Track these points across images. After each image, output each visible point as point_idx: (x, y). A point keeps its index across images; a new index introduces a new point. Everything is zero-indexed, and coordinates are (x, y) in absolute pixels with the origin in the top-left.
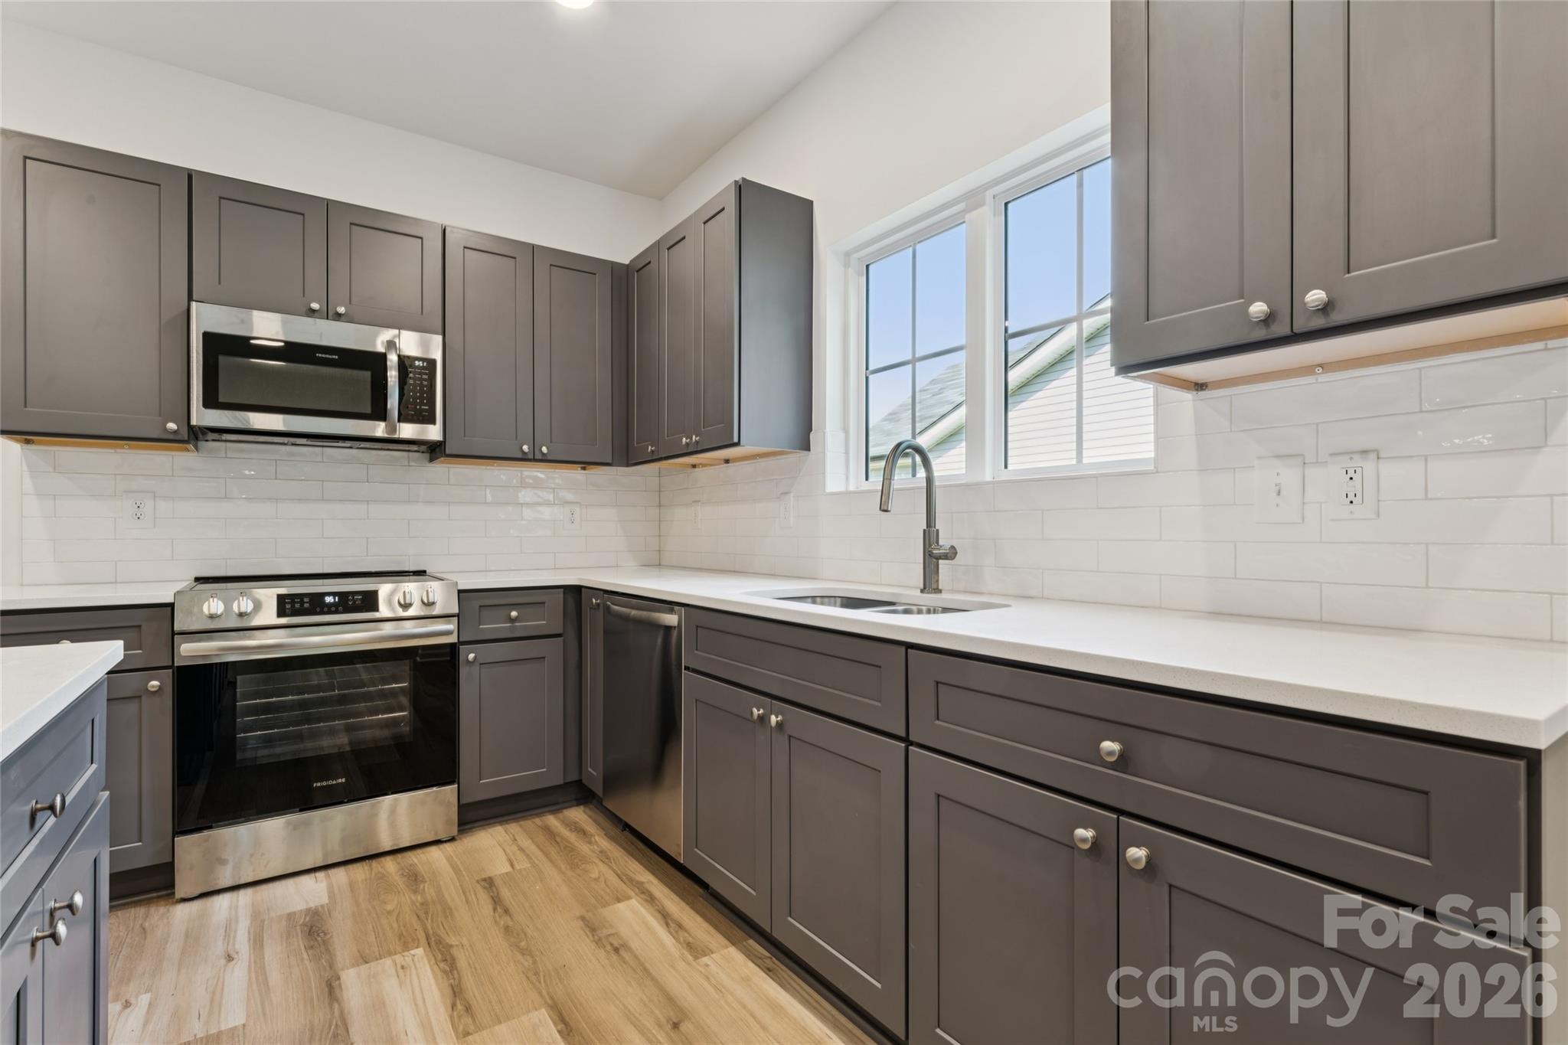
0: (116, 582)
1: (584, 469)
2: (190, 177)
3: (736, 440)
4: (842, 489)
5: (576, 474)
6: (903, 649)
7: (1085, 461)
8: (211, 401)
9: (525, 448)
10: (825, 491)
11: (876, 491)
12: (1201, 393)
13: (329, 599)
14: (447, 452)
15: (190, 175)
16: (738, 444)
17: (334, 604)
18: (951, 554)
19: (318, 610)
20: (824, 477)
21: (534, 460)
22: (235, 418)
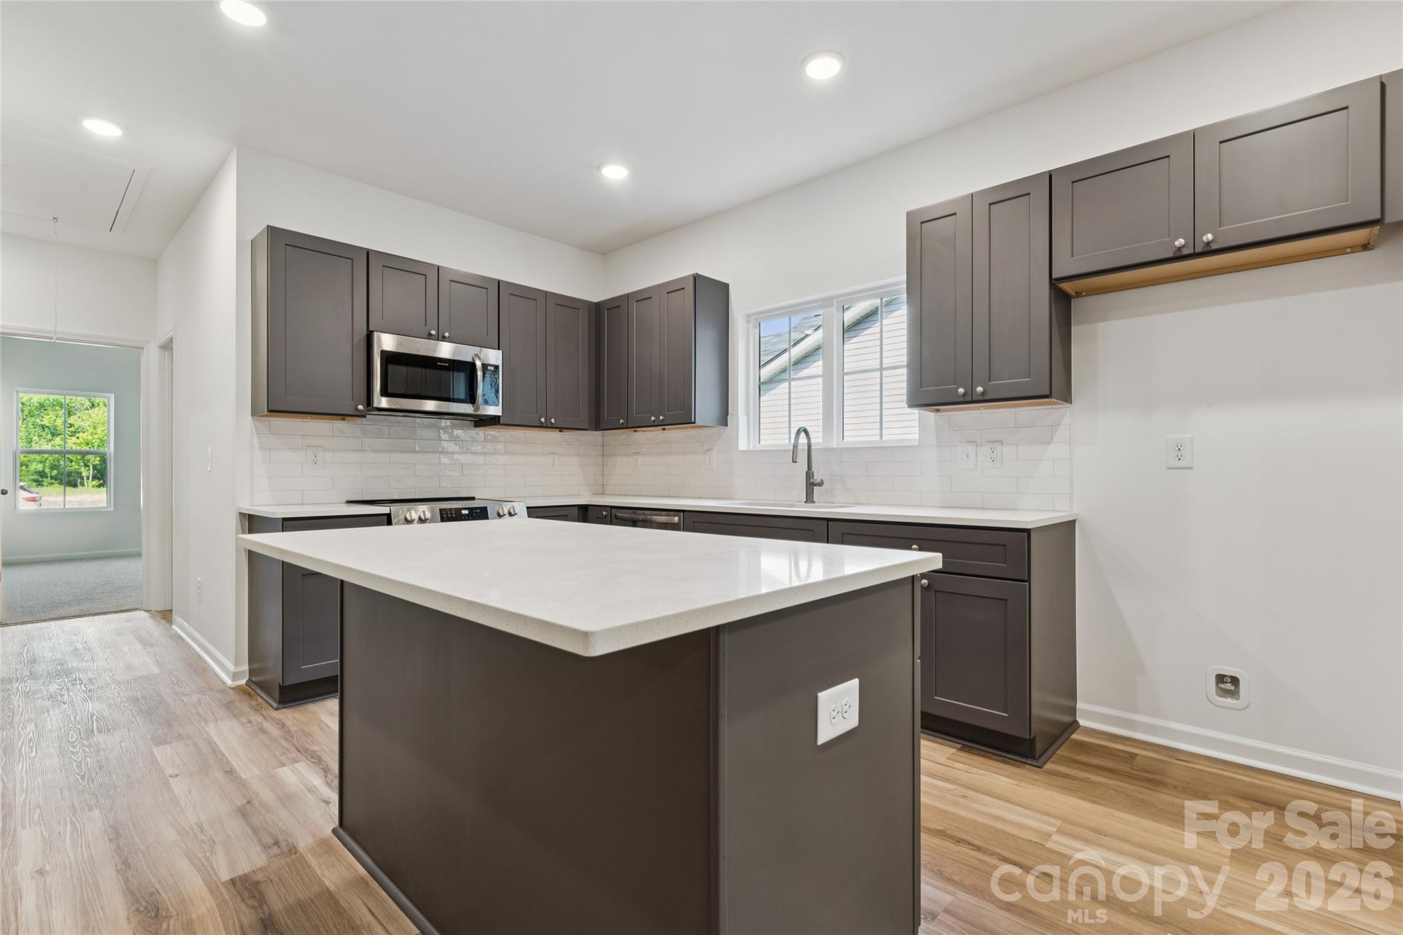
0: (303, 504)
1: (561, 431)
2: (368, 253)
3: (693, 421)
4: (745, 449)
5: (554, 435)
6: (826, 522)
7: (884, 438)
8: (385, 392)
9: (543, 420)
10: (738, 449)
11: (790, 450)
12: (939, 414)
13: (465, 512)
14: (501, 422)
15: (368, 252)
16: (694, 423)
17: (468, 515)
18: (821, 484)
19: (459, 518)
20: (738, 443)
21: (547, 427)
22: (398, 403)
